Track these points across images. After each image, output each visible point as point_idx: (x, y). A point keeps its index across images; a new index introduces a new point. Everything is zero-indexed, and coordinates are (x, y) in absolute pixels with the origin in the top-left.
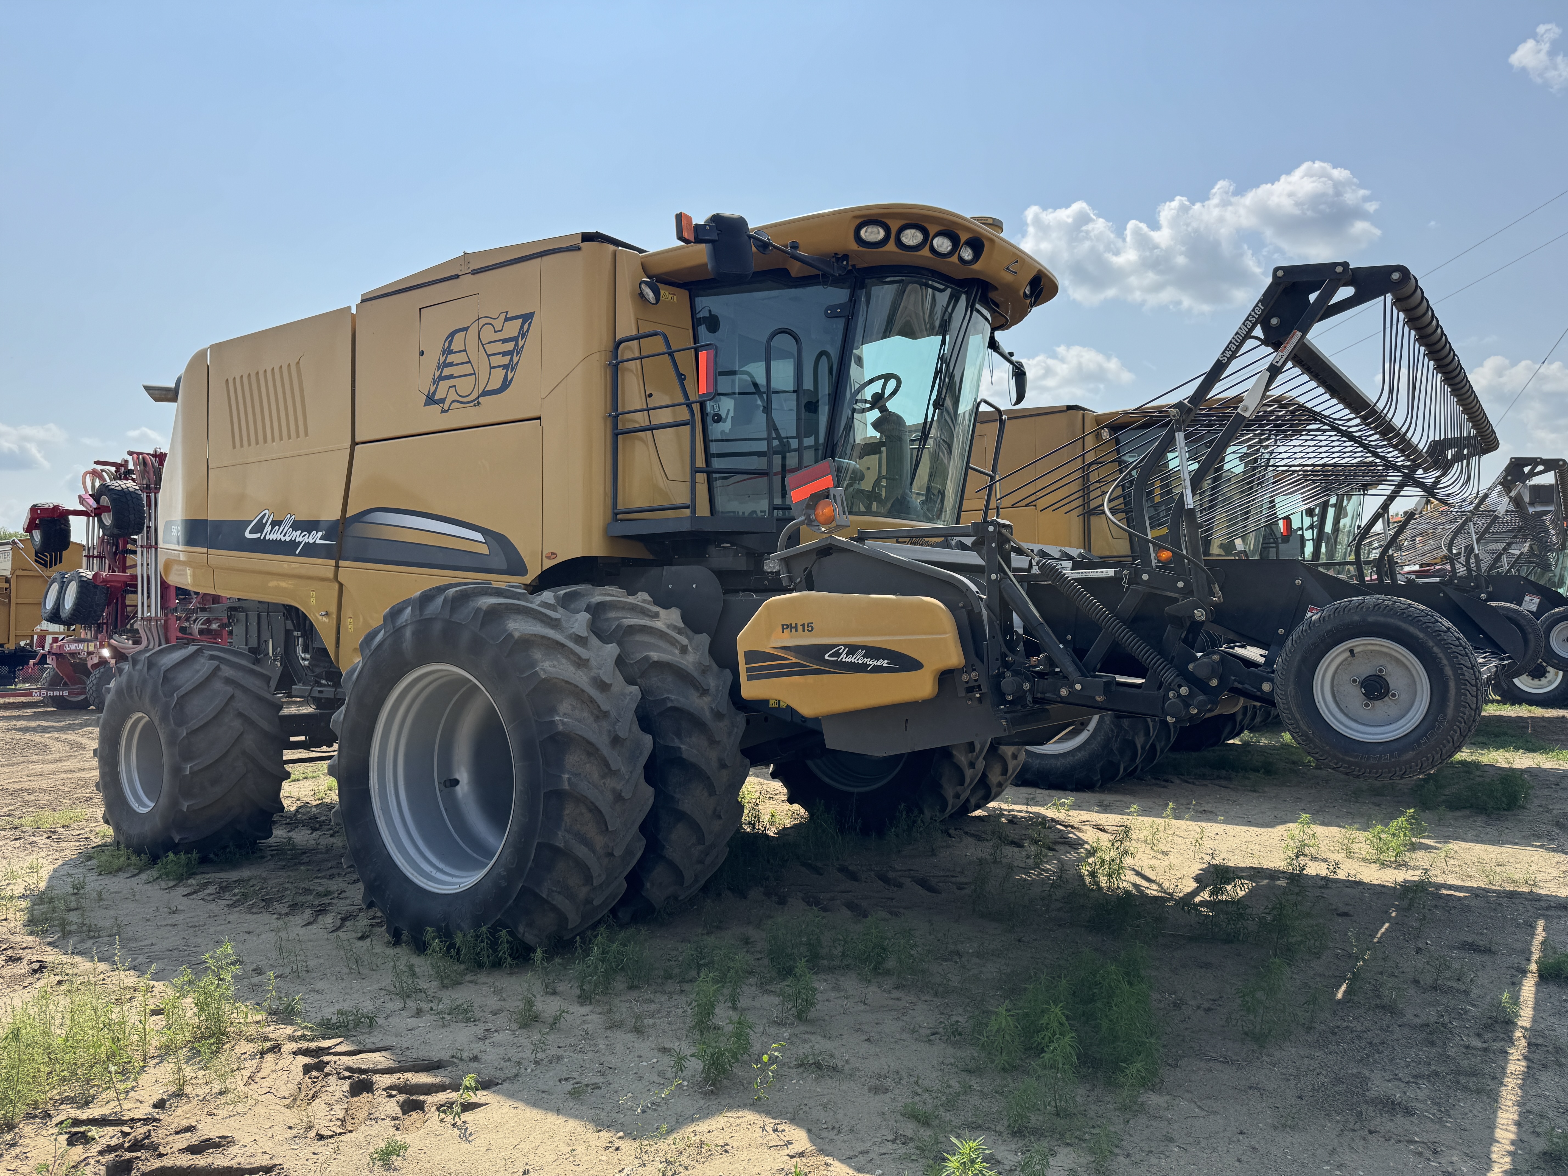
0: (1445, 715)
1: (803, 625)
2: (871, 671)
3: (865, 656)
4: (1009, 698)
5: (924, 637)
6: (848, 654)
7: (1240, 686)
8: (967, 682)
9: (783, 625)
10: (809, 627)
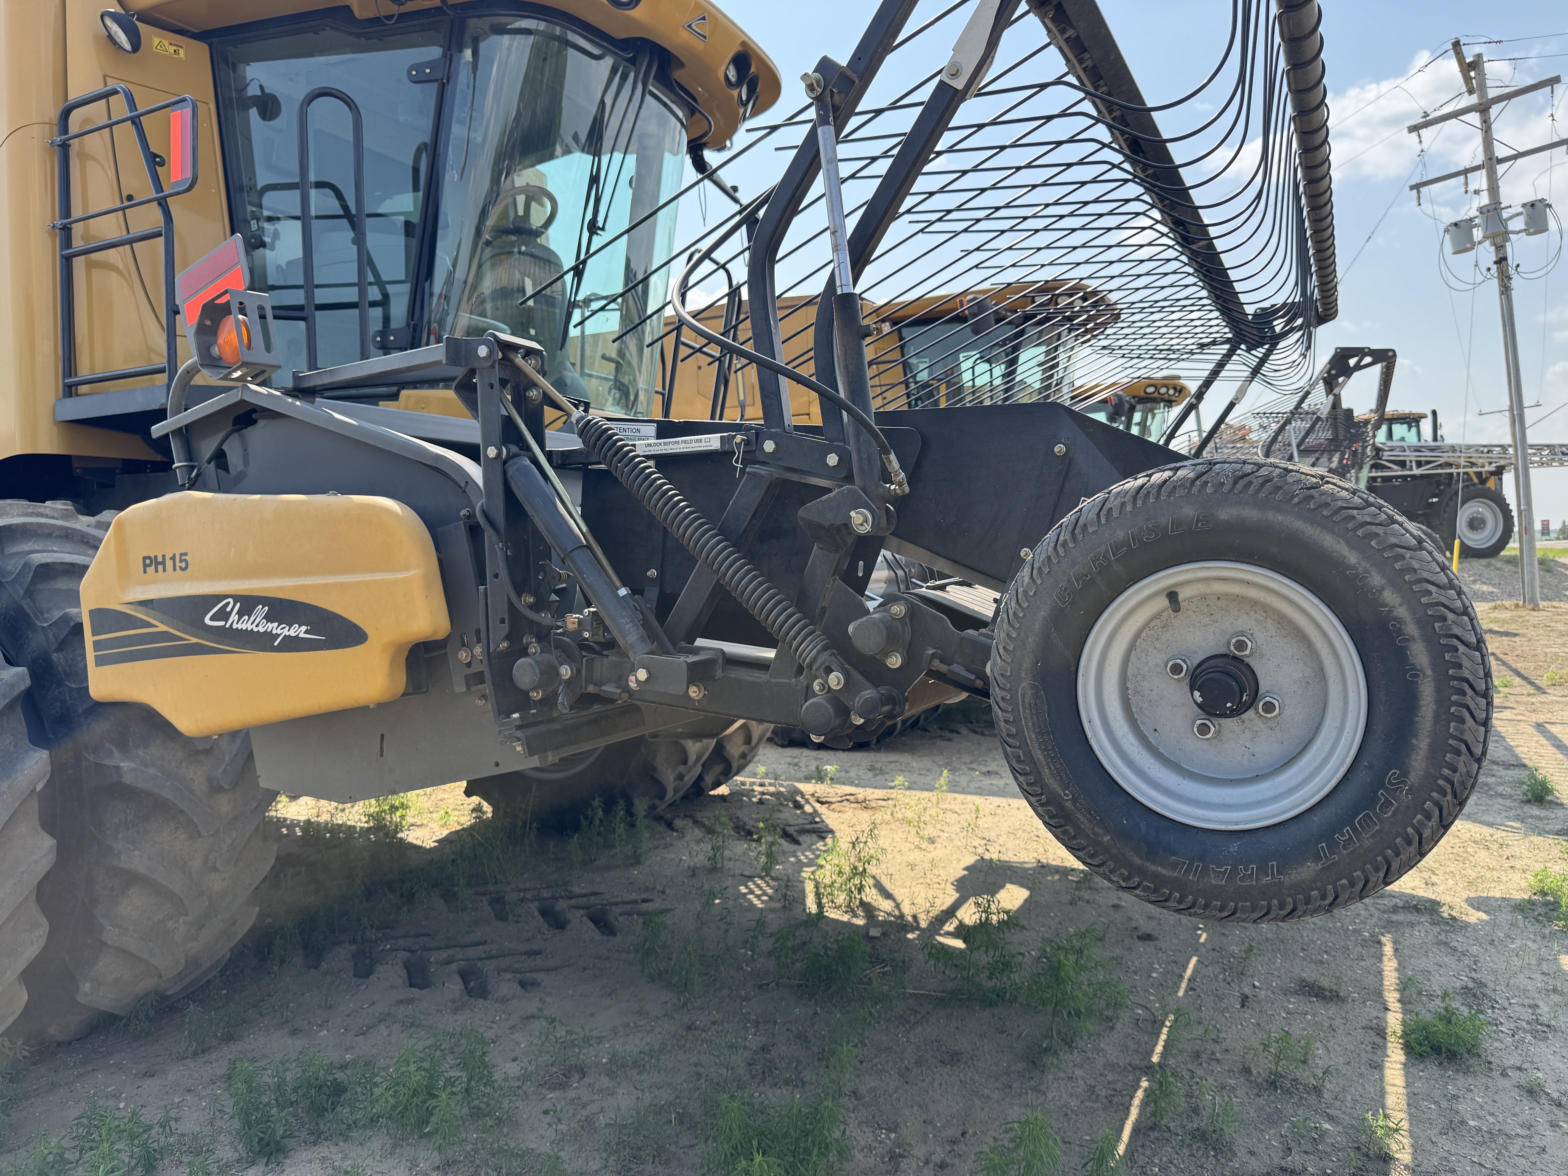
0: (1405, 773)
1: (173, 558)
2: (282, 648)
3: (269, 618)
4: (536, 695)
5: (368, 577)
6: (241, 614)
7: (944, 668)
8: (469, 665)
9: (145, 558)
10: (182, 562)
